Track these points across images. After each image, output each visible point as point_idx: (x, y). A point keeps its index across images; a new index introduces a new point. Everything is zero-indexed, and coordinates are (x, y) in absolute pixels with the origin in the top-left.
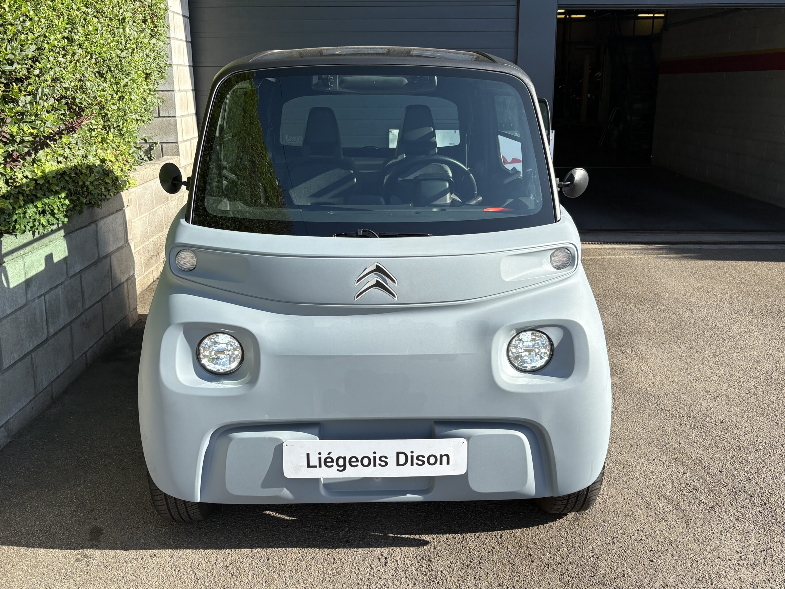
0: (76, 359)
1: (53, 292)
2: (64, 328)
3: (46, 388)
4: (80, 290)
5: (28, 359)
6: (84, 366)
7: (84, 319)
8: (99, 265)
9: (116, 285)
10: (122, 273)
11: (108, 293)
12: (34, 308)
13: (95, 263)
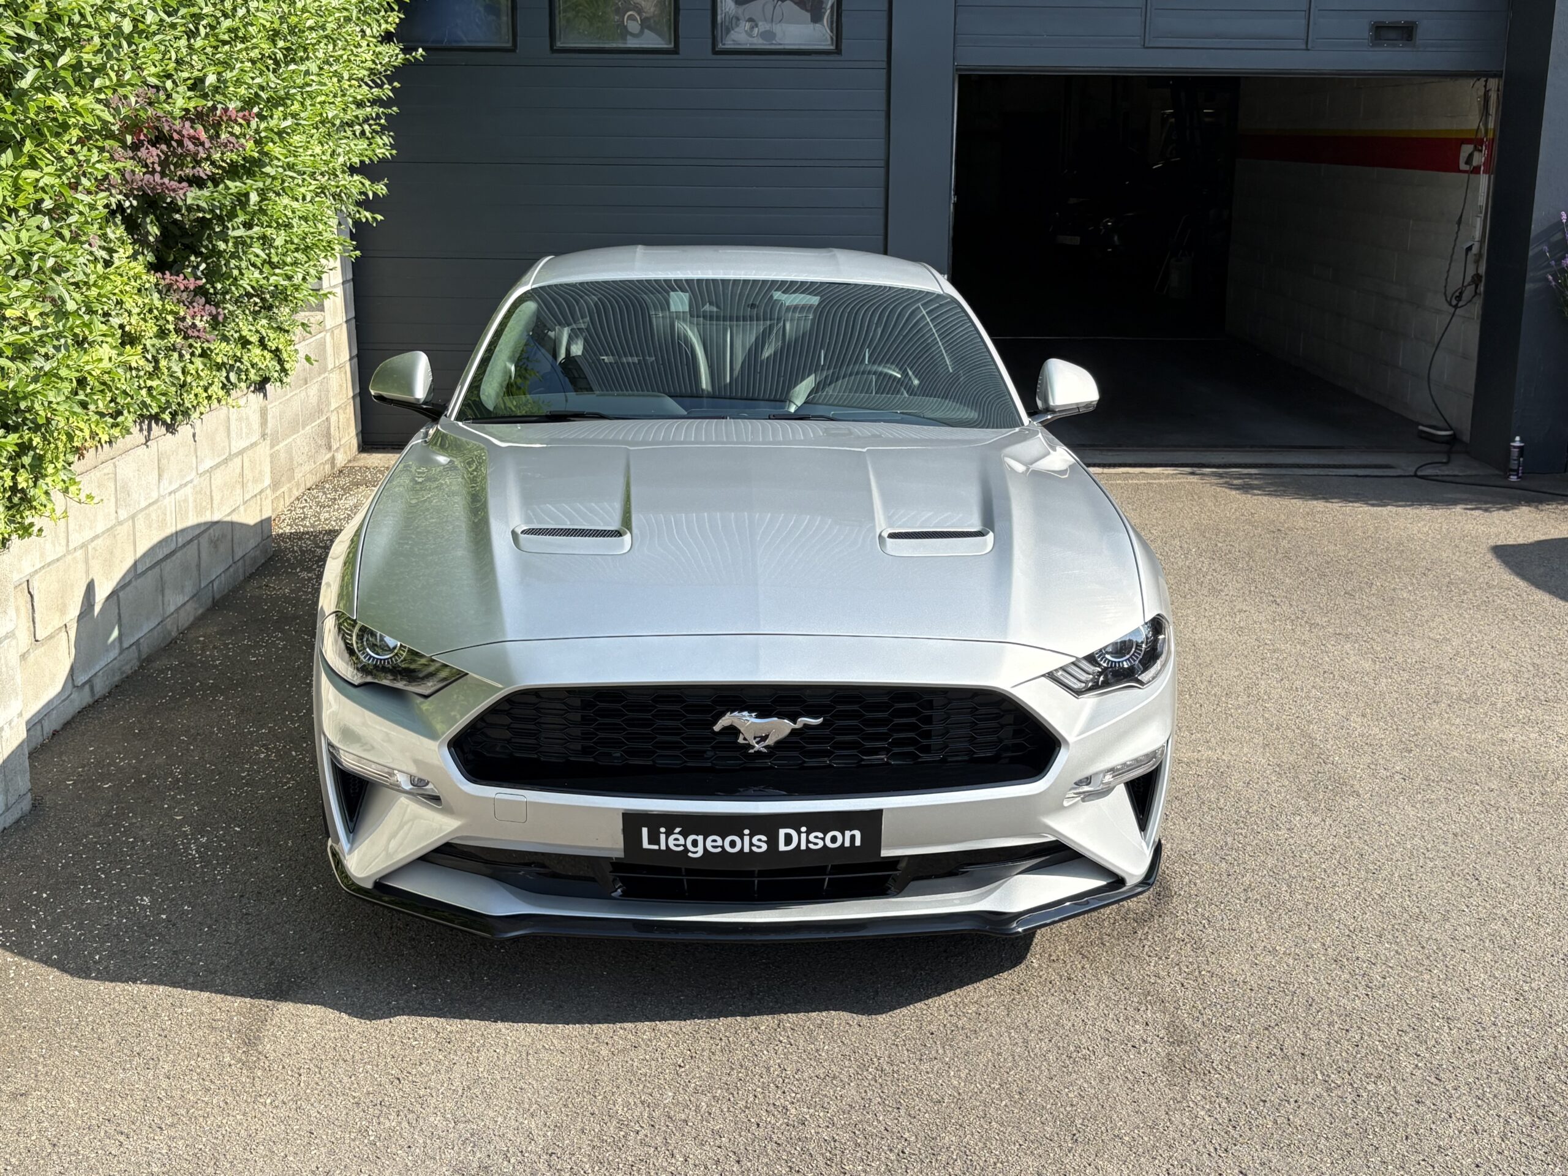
0: (202, 586)
1: (182, 492)
2: (191, 540)
3: (172, 614)
4: (208, 493)
5: (157, 569)
6: (211, 599)
7: (212, 535)
8: (230, 464)
9: (247, 497)
10: (256, 481)
11: (239, 507)
12: (165, 507)
13: (226, 461)
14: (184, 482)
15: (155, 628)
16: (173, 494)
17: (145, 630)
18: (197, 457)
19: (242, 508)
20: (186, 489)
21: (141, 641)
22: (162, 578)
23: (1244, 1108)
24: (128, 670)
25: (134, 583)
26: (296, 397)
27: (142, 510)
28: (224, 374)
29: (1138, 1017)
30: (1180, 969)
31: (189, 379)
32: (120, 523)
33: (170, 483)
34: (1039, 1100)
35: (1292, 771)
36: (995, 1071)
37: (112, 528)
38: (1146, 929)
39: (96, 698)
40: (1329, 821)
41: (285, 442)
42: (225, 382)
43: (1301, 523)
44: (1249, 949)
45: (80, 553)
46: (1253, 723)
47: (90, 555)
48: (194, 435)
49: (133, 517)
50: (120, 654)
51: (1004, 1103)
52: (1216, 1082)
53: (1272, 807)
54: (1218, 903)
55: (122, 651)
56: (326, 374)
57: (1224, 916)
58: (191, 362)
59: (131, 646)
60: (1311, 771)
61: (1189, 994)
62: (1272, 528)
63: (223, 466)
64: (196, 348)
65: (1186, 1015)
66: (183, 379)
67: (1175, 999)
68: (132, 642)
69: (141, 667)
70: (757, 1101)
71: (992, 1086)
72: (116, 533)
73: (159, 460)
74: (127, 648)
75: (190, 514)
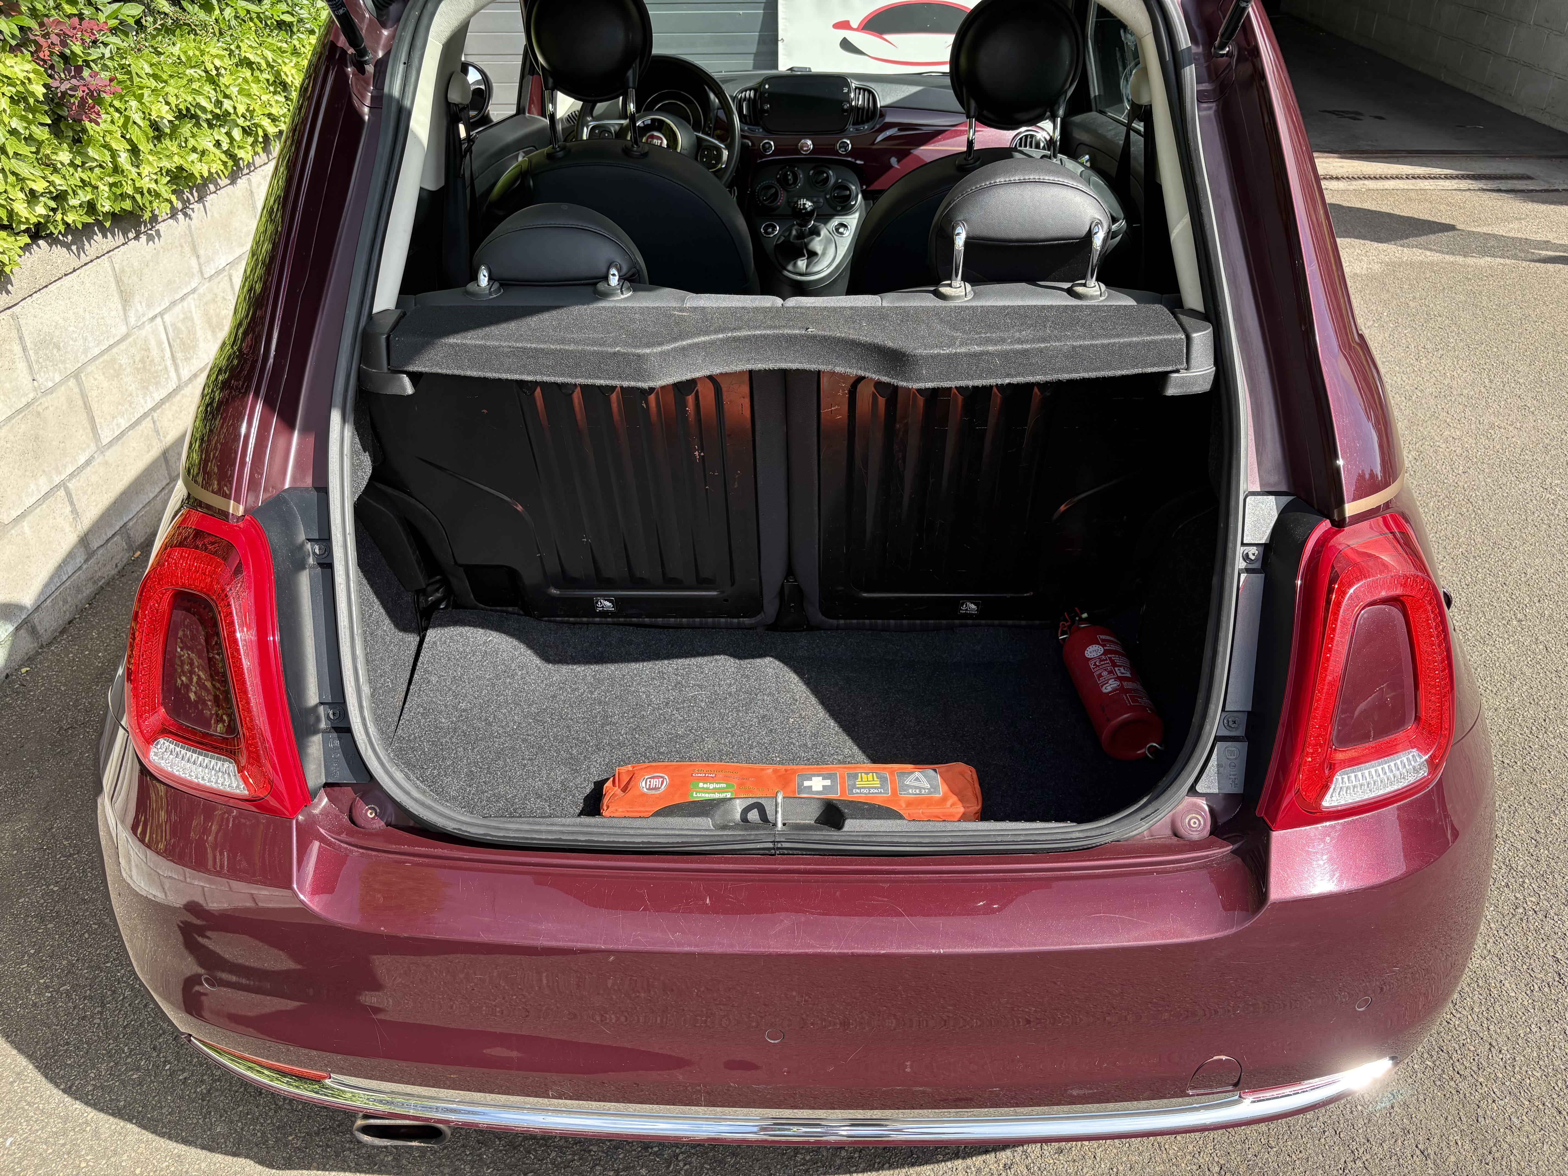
5: (147, 423)
12: (146, 340)
14: (178, 297)
15: (156, 496)
16: (159, 319)
18: (198, 257)
20: (185, 303)
21: (131, 524)
22: (157, 432)
25: (99, 459)
27: (95, 358)
32: (50, 391)
33: (149, 305)
37: (28, 405)
39: (45, 638)
49: (76, 375)
50: (86, 561)
59: (108, 540)
68: (110, 534)
72: (40, 409)
73: (118, 281)
74: (102, 546)
75: (199, 333)
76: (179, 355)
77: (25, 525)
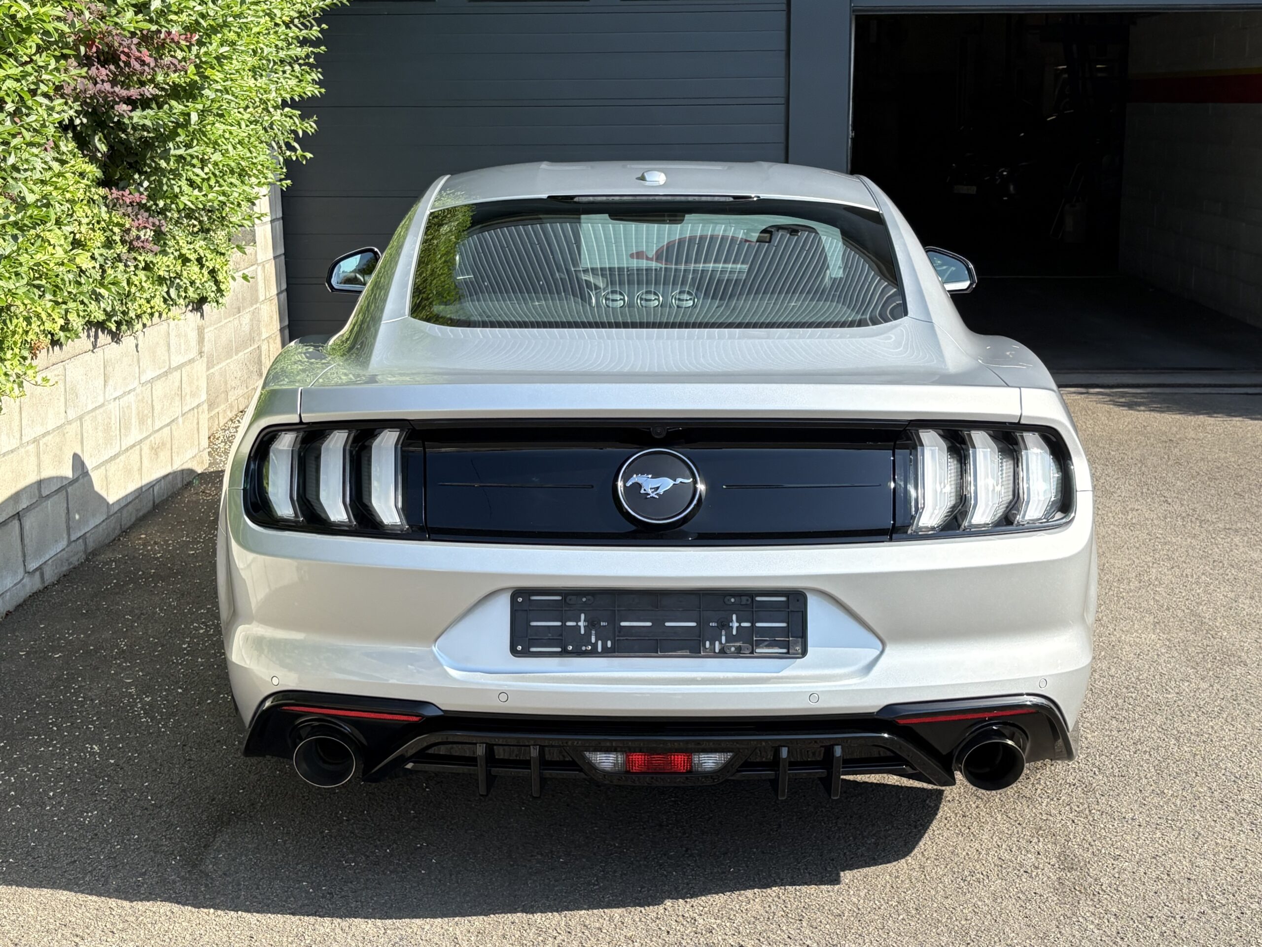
5: (102, 470)
6: (151, 503)
7: (153, 442)
8: (170, 377)
9: (186, 409)
10: (193, 395)
11: (177, 418)
13: (166, 374)
14: (127, 390)
15: (100, 524)
16: (117, 400)
17: (92, 525)
18: (139, 367)
19: (180, 420)
20: (129, 396)
21: (88, 535)
22: (107, 479)
23: (1131, 922)
24: (75, 561)
25: (81, 481)
26: (229, 325)
27: (89, 412)
28: (165, 289)
29: (1030, 847)
30: (1071, 808)
31: (133, 289)
32: (69, 423)
33: (115, 389)
34: (935, 915)
35: (1182, 644)
36: (893, 891)
37: (61, 426)
38: (1039, 776)
39: (46, 585)
40: (1216, 686)
41: (220, 366)
42: (166, 296)
43: (1192, 434)
44: (1138, 792)
45: (32, 448)
46: (1144, 604)
47: (41, 449)
48: (137, 346)
49: (81, 418)
50: (68, 546)
51: (901, 917)
52: (1105, 901)
53: (1161, 674)
54: (1108, 754)
55: (70, 543)
56: (258, 305)
57: (1115, 766)
58: (135, 275)
59: (78, 539)
60: (1200, 644)
61: (1080, 829)
62: (1164, 438)
63: (164, 379)
64: (140, 261)
65: (1076, 846)
66: (127, 289)
67: (1066, 833)
68: (79, 535)
69: (87, 559)
70: (667, 913)
71: (890, 903)
72: (65, 432)
73: (105, 367)
74: (74, 541)
75: (133, 421)
76: (122, 430)
77: (49, 503)
